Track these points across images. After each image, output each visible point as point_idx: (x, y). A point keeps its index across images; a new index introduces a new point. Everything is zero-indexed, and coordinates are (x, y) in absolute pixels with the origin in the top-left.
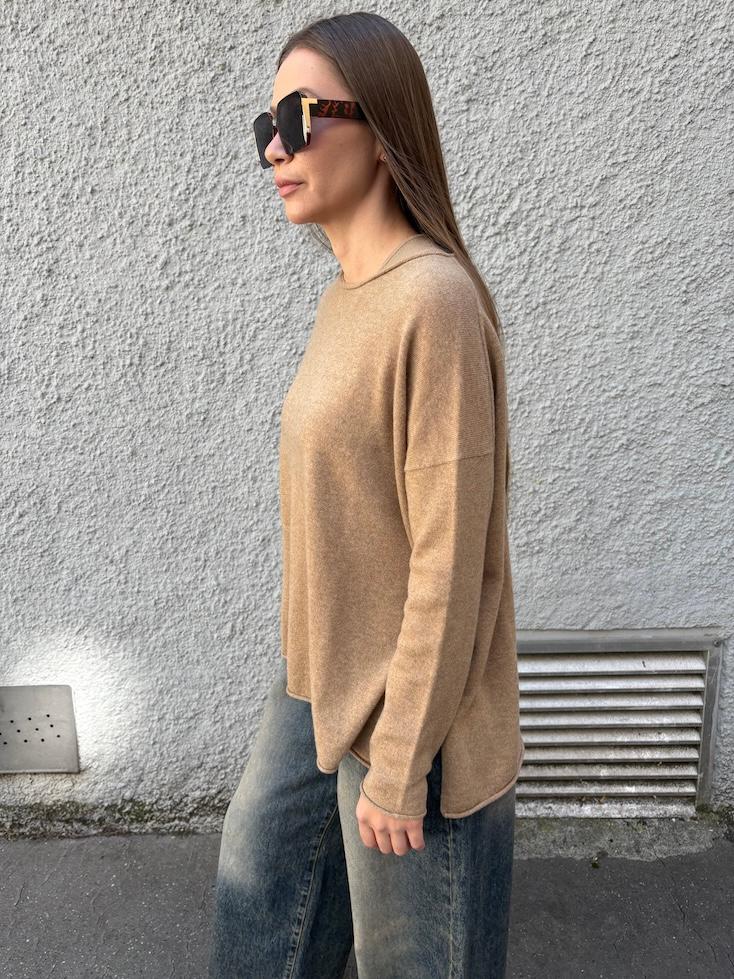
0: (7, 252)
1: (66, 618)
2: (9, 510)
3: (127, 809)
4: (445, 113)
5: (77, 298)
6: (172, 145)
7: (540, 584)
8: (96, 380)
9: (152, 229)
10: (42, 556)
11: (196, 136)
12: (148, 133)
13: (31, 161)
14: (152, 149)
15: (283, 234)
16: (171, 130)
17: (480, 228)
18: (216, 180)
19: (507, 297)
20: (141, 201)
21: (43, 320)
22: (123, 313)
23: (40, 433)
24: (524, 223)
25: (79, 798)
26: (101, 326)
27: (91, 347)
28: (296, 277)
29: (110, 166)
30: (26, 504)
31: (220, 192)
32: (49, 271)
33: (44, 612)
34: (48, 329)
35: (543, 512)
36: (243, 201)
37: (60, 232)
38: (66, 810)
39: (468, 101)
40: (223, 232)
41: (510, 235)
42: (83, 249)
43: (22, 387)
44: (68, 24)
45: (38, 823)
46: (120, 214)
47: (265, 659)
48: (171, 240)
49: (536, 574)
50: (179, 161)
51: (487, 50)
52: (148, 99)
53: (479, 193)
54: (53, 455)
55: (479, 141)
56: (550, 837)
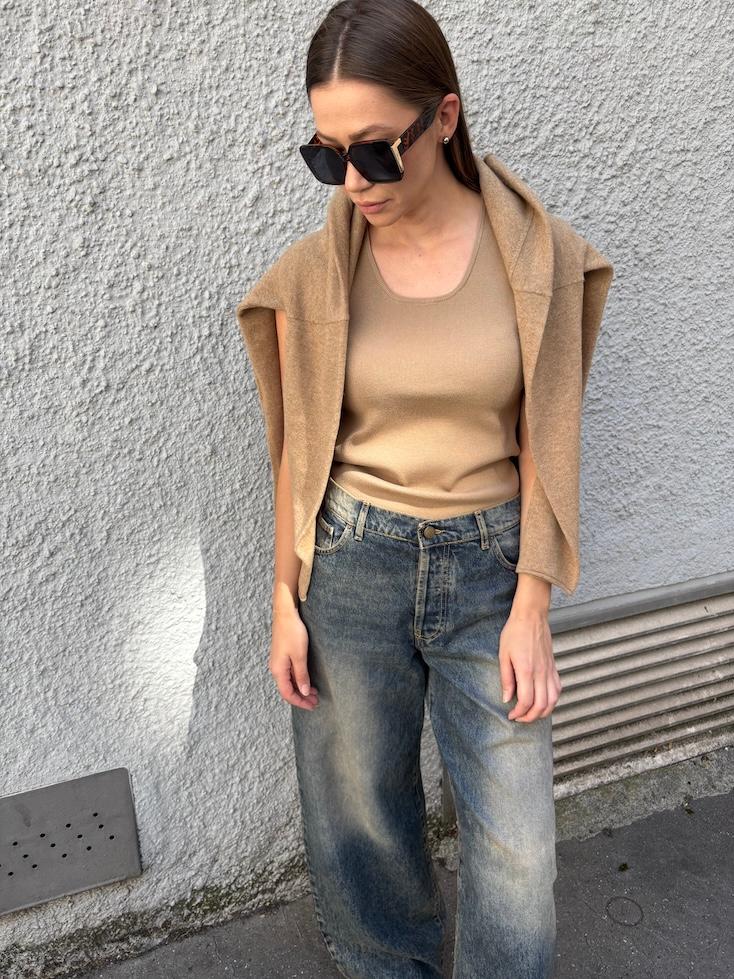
0: (27, 174)
1: (118, 682)
2: (33, 549)
3: (198, 901)
4: (572, 33)
5: (135, 245)
6: (267, 38)
8: (159, 358)
9: (238, 151)
10: (82, 605)
12: (235, 17)
13: (65, 41)
14: (241, 40)
16: (265, 18)
20: (225, 110)
21: (84, 276)
22: (199, 265)
23: (80, 437)
25: (137, 906)
26: (168, 283)
27: (154, 312)
29: (181, 58)
30: (59, 537)
32: (94, 204)
33: (86, 680)
34: (91, 289)
37: (109, 148)
38: (120, 926)
39: (596, 23)
41: (625, 179)
42: (143, 174)
43: (52, 373)
45: (82, 954)
46: (196, 127)
48: (263, 167)
50: (276, 60)
53: (601, 129)
54: (98, 466)
55: (602, 69)
56: (641, 796)
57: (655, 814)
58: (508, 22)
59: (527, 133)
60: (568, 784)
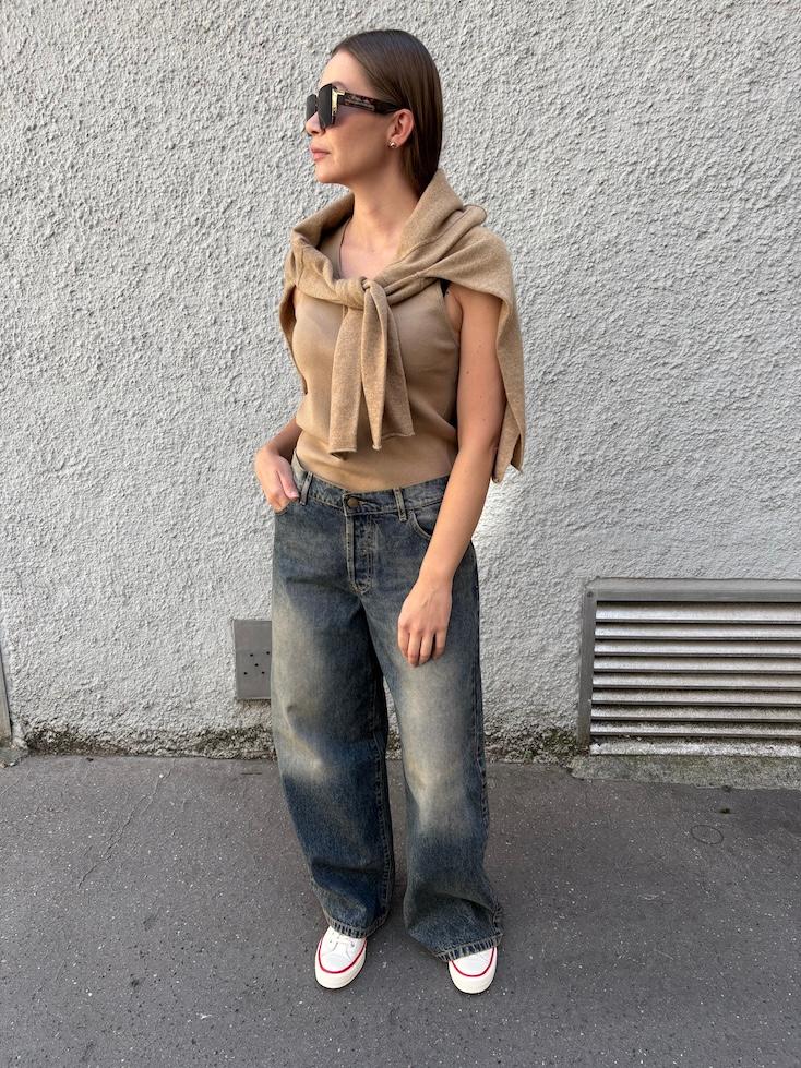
4: (728, 94)
6: (474, 124)
7: (780, 536)
11: (497, 115)
15: (568, 207)
16: (474, 110)
17: (752, 200)
18: (511, 155)
19: (771, 266)
24: (793, 196)
28: (576, 246)
31: (513, 167)
35: (788, 469)
36: (533, 176)
39: (751, 83)
40: (513, 204)
41: (779, 208)
44: (389, 10)
47: (517, 601)
49: (776, 527)
50: (478, 138)
51: (772, 37)
52: (456, 81)
53: (754, 168)
55: (758, 119)
56: (774, 772)
57: (783, 789)
58: (667, 91)
59: (682, 175)
60: (703, 745)
